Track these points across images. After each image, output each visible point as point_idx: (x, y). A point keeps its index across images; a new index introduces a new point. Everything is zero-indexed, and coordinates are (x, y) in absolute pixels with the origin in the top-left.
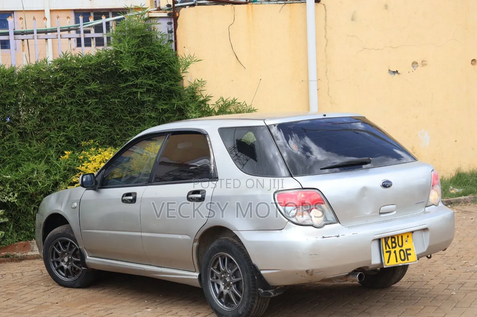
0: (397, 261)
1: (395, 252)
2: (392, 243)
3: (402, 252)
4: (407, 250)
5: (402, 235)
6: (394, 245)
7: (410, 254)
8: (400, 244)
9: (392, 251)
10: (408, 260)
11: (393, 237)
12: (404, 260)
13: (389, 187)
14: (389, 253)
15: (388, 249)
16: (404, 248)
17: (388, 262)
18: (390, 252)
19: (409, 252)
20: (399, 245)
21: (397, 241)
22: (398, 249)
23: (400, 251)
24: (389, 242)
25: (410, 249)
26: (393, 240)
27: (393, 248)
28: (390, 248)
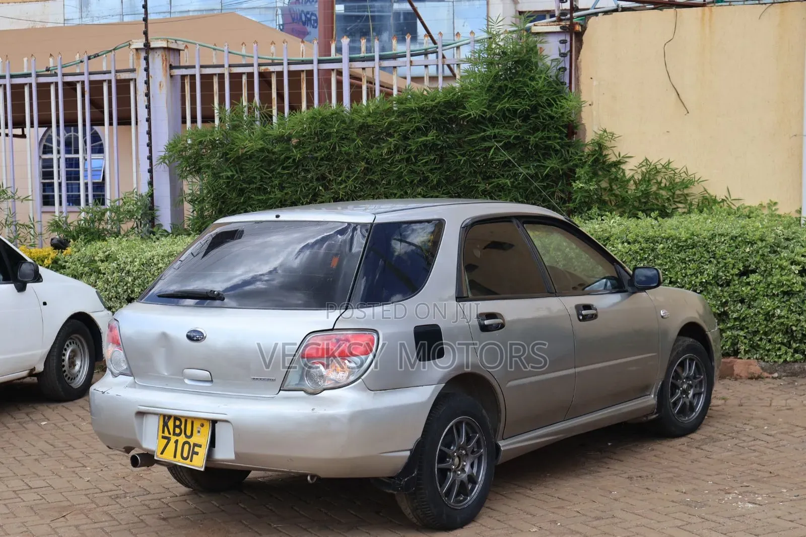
0: (175, 457)
1: (176, 442)
2: (175, 426)
3: (186, 447)
4: (195, 445)
5: (193, 420)
6: (177, 431)
7: (197, 453)
8: (189, 433)
9: (173, 438)
10: (191, 461)
11: (177, 418)
12: (186, 459)
13: (197, 340)
14: (166, 441)
15: (166, 434)
16: (192, 441)
17: (162, 453)
18: (169, 439)
19: (196, 449)
20: (185, 434)
21: (183, 427)
22: (182, 439)
23: (185, 443)
24: (171, 424)
25: (200, 446)
26: (178, 423)
27: (175, 434)
28: (170, 434)
